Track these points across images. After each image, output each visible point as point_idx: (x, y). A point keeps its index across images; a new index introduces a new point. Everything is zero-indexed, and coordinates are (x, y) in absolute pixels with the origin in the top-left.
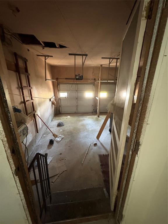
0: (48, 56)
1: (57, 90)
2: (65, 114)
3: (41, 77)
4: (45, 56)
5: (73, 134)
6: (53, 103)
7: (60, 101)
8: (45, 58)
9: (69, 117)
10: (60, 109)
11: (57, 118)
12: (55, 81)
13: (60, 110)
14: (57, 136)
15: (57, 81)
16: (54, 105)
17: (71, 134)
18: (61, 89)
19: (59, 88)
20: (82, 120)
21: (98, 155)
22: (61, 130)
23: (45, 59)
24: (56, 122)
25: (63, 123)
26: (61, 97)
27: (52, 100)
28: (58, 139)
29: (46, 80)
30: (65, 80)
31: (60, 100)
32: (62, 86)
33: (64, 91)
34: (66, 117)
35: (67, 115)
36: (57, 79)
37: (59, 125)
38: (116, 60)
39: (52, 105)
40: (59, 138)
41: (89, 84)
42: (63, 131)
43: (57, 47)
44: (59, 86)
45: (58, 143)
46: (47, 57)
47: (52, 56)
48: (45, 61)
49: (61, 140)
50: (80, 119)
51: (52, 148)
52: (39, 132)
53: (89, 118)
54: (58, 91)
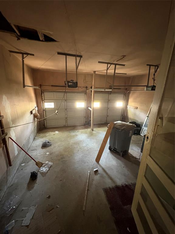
0: (28, 54)
1: (41, 99)
2: (51, 129)
3: (17, 83)
4: (23, 54)
5: (64, 158)
6: (35, 116)
7: (45, 113)
8: (23, 56)
9: (57, 132)
10: (45, 122)
11: (42, 135)
12: (37, 88)
13: (45, 124)
14: (42, 164)
15: (40, 88)
16: (37, 119)
17: (62, 158)
18: (45, 99)
19: (43, 97)
20: (74, 136)
21: (103, 189)
22: (48, 153)
23: (23, 58)
24: (40, 141)
25: (49, 141)
26: (46, 107)
27: (34, 112)
28: (44, 169)
29: (24, 86)
30: (51, 88)
31: (44, 111)
32: (46, 95)
33: (50, 100)
34: (53, 133)
35: (55, 130)
36: (40, 86)
37: (45, 146)
38: (114, 66)
39: (34, 119)
40: (46, 166)
41: (80, 92)
42: (51, 154)
43: (41, 39)
44: (43, 94)
45: (43, 177)
46: (25, 56)
47: (33, 55)
48: (23, 61)
49: (49, 170)
50: (71, 134)
51: (35, 188)
52: (12, 163)
53: (82, 132)
54: (43, 100)
